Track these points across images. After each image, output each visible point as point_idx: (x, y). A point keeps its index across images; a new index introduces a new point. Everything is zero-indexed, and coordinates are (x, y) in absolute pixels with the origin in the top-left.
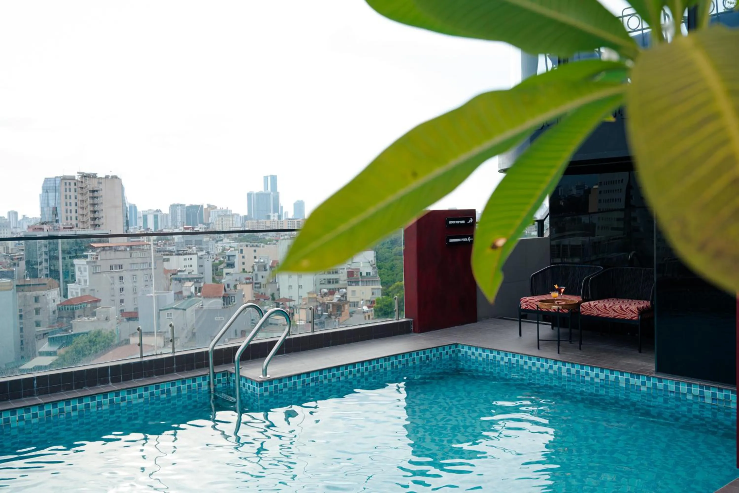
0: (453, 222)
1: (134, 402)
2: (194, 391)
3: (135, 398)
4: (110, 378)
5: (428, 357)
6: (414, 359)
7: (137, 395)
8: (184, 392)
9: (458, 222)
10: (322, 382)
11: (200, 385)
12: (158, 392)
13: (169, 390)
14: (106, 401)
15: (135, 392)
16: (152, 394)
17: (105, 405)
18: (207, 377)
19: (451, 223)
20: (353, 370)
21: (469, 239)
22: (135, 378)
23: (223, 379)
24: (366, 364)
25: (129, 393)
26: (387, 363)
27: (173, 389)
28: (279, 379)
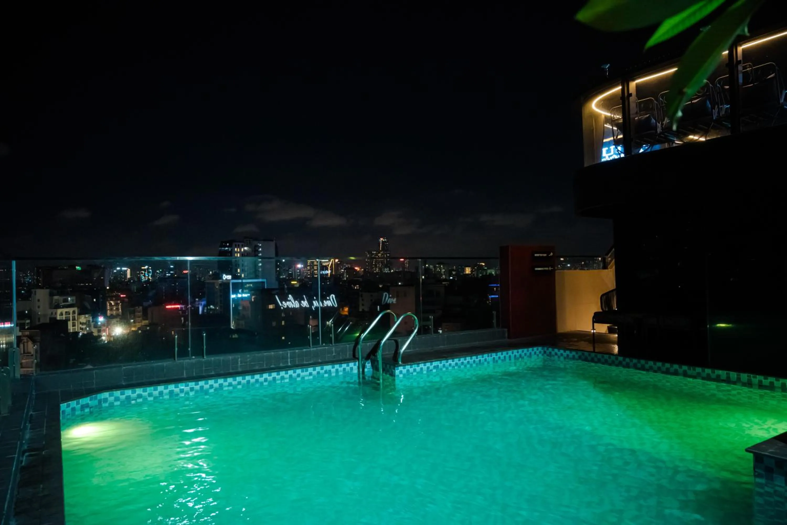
0: (538, 255)
1: (306, 378)
2: (348, 373)
3: (307, 376)
4: (289, 360)
5: (520, 355)
7: (308, 373)
8: (341, 373)
9: (541, 255)
10: (441, 369)
11: (352, 369)
12: (322, 372)
13: (330, 371)
14: (287, 376)
15: (307, 371)
16: (318, 373)
17: (286, 378)
18: (357, 363)
19: (536, 255)
20: (464, 361)
21: (550, 269)
22: (306, 361)
23: (368, 365)
24: (474, 358)
25: (302, 372)
26: (490, 358)
27: (333, 370)
28: (410, 365)
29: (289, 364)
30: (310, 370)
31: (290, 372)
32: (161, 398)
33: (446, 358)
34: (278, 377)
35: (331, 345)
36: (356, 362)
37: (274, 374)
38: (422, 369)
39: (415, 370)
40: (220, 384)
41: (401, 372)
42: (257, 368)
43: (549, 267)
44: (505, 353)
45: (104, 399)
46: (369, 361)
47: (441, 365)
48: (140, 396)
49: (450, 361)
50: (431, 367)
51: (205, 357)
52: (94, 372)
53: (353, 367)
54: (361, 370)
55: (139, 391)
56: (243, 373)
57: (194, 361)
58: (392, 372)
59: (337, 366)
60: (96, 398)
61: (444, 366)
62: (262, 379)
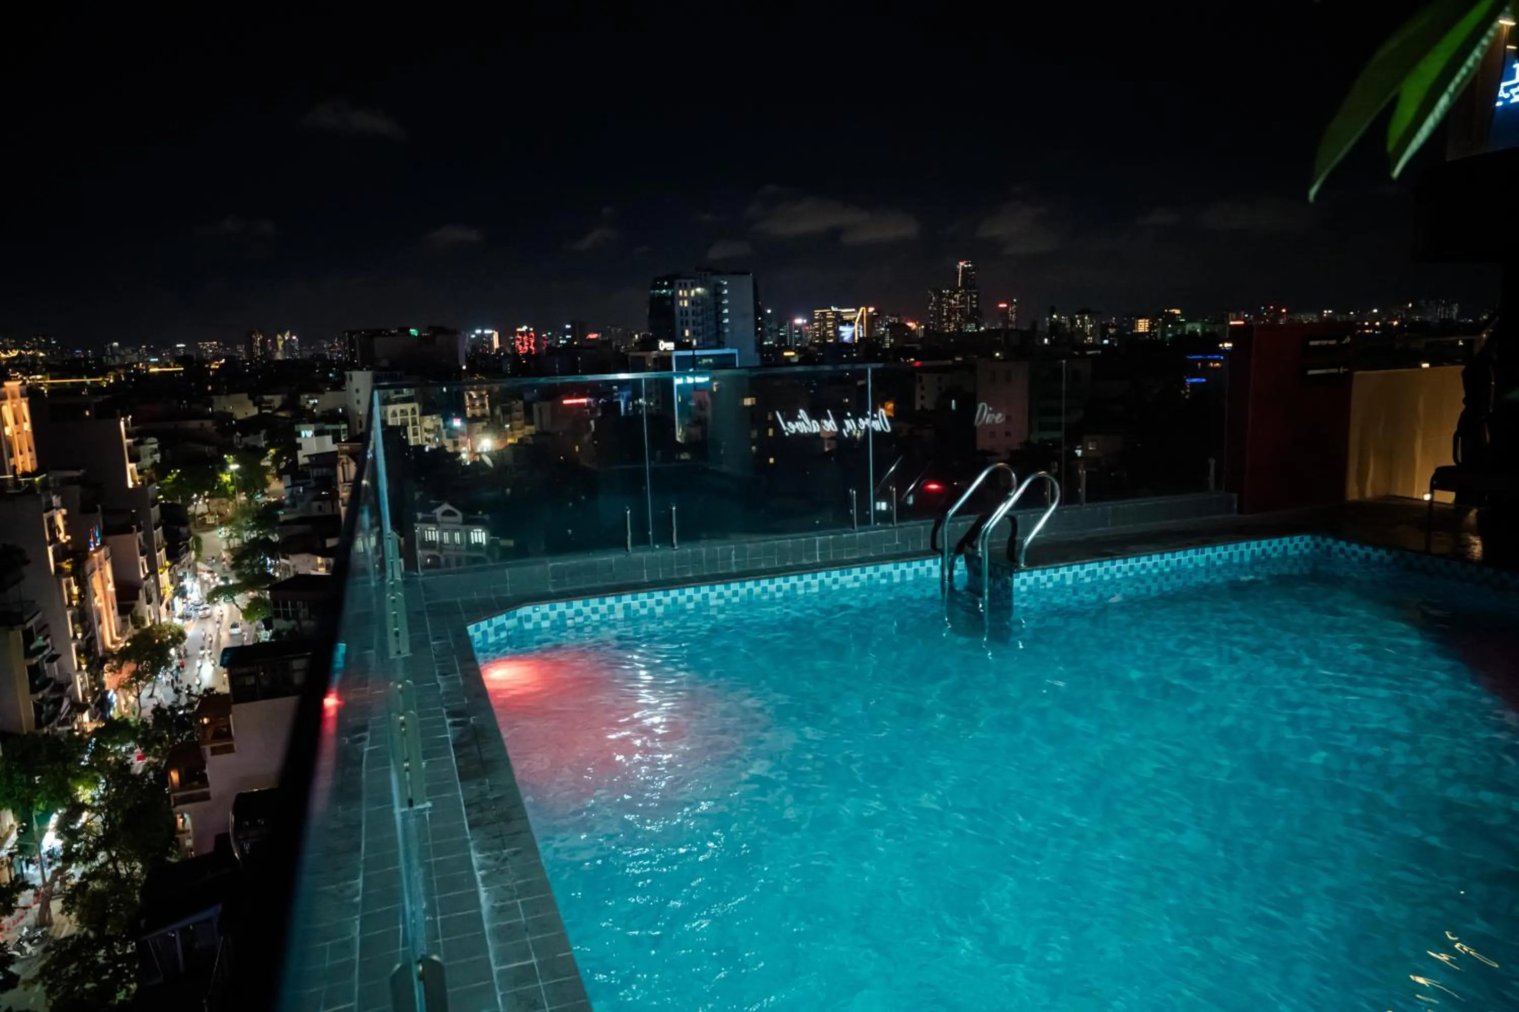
0: (1317, 343)
1: (849, 586)
2: (922, 579)
3: (849, 582)
4: (818, 553)
5: (1264, 551)
6: (1242, 554)
7: (851, 577)
8: (910, 578)
9: (1325, 342)
10: (1101, 577)
11: (929, 570)
12: (877, 575)
13: (890, 574)
14: (815, 582)
15: (849, 574)
16: (870, 577)
17: (815, 587)
18: (940, 560)
19: (1312, 343)
20: (1147, 563)
21: (1342, 370)
22: (847, 555)
23: (960, 564)
24: (1168, 556)
25: (842, 575)
26: (1199, 556)
27: (896, 573)
28: (1043, 569)
29: (818, 560)
30: (856, 571)
31: (821, 575)
32: (612, 617)
33: (1112, 556)
34: (800, 584)
35: (891, 525)
36: (937, 558)
37: (793, 579)
38: (1063, 576)
39: (1050, 579)
40: (703, 595)
41: (1024, 582)
42: (763, 566)
43: (1339, 368)
44: (1231, 547)
45: (526, 616)
46: (963, 556)
47: (1100, 570)
48: (579, 613)
49: (1119, 563)
50: (1082, 574)
51: (676, 548)
52: (507, 571)
53: (932, 567)
54: (947, 573)
55: (578, 604)
56: (742, 576)
57: (659, 554)
58: (1007, 581)
59: (903, 566)
60: (514, 616)
61: (1107, 571)
62: (772, 588)
